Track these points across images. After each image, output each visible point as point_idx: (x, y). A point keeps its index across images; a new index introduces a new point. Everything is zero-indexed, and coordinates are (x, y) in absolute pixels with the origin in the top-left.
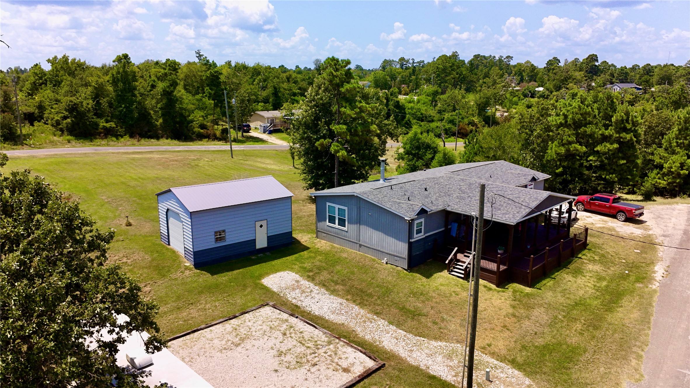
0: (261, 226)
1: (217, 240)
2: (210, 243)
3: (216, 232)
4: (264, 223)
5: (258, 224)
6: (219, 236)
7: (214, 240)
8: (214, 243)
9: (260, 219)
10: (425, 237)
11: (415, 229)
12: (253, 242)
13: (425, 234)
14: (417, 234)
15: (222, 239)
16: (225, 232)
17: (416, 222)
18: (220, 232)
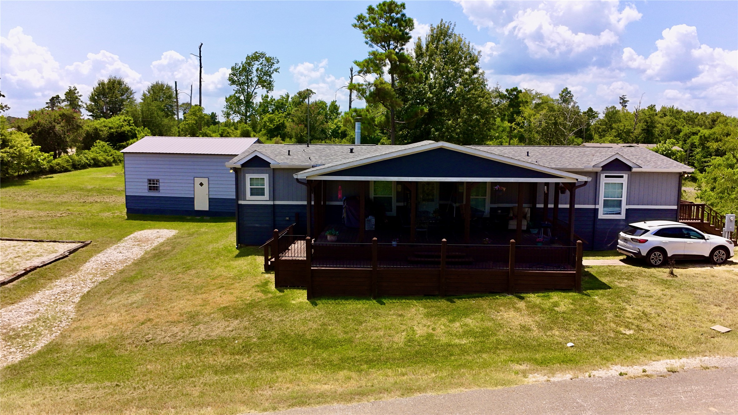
0: (201, 184)
1: (150, 189)
2: (142, 191)
3: (150, 180)
4: (205, 181)
5: (198, 181)
6: (153, 185)
7: (146, 187)
8: (146, 191)
9: (200, 175)
10: (274, 205)
11: (248, 187)
12: (191, 200)
13: (274, 200)
14: (252, 194)
15: (156, 189)
16: (159, 182)
17: (248, 177)
18: (153, 181)
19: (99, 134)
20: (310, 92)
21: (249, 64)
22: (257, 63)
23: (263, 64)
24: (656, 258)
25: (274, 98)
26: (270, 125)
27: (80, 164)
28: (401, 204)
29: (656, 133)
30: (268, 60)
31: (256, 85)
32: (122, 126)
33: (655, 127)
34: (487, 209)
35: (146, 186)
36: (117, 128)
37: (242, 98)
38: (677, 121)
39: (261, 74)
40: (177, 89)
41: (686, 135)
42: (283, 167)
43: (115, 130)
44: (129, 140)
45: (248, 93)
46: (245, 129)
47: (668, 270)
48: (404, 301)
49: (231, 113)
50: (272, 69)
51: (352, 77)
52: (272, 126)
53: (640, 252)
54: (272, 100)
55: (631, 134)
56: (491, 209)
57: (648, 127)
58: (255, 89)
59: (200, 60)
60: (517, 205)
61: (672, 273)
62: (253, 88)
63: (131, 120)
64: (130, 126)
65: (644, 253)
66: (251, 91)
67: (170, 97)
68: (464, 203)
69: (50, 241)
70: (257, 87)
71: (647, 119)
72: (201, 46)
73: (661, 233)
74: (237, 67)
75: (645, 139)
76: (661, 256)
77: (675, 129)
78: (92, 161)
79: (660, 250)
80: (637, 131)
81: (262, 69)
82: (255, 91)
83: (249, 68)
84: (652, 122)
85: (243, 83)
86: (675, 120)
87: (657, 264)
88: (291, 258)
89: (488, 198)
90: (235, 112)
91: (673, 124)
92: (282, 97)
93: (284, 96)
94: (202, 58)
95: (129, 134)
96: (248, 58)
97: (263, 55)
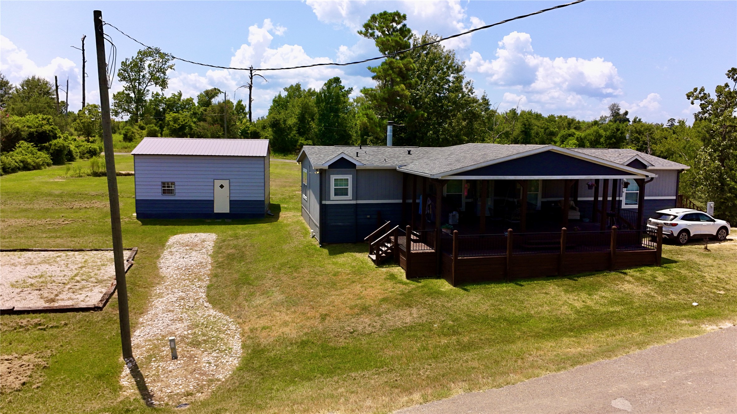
0: (222, 186)
1: (164, 192)
2: (156, 194)
3: (163, 183)
4: (226, 183)
5: (218, 183)
6: (167, 188)
7: (160, 191)
8: (160, 194)
9: (221, 177)
10: (357, 204)
11: (333, 187)
12: (211, 203)
13: (356, 200)
14: (336, 195)
15: (171, 192)
16: (174, 184)
17: (333, 178)
18: (168, 183)
19: (21, 134)
20: (218, 91)
21: (141, 60)
22: (150, 58)
23: (156, 60)
24: (683, 238)
25: (165, 96)
26: (175, 125)
27: (10, 167)
28: (470, 200)
29: (533, 135)
30: (163, 56)
31: (149, 82)
32: (42, 126)
33: (532, 129)
34: (539, 204)
35: (160, 189)
36: (37, 128)
37: (132, 95)
38: (549, 124)
39: (154, 70)
40: (58, 85)
41: (563, 136)
42: (367, 168)
43: (35, 130)
44: (51, 140)
45: (139, 91)
46: (152, 129)
47: (703, 246)
48: (535, 282)
49: (120, 111)
50: (166, 66)
51: (252, 76)
52: (177, 125)
53: (672, 234)
54: (163, 98)
55: (510, 136)
56: (543, 203)
57: (526, 129)
58: (147, 86)
59: (83, 54)
60: (563, 199)
61: (706, 248)
62: (145, 86)
63: (50, 119)
64: (51, 125)
65: (675, 234)
66: (143, 89)
67: (48, 93)
68: (521, 198)
69: (91, 250)
70: (149, 84)
71: (525, 122)
72: (84, 39)
73: (686, 218)
74: (128, 63)
75: (524, 139)
76: (687, 236)
77: (547, 131)
78: (21, 164)
79: (686, 231)
80: (516, 132)
81: (155, 65)
82: (147, 88)
83: (141, 65)
84: (529, 125)
85: (135, 80)
86: (546, 123)
87: (684, 242)
88: (421, 251)
89: (540, 193)
90: (124, 110)
91: (546, 126)
92: (174, 95)
93: (177, 94)
94: (85, 51)
95: (51, 134)
96: (139, 52)
97: (158, 51)
